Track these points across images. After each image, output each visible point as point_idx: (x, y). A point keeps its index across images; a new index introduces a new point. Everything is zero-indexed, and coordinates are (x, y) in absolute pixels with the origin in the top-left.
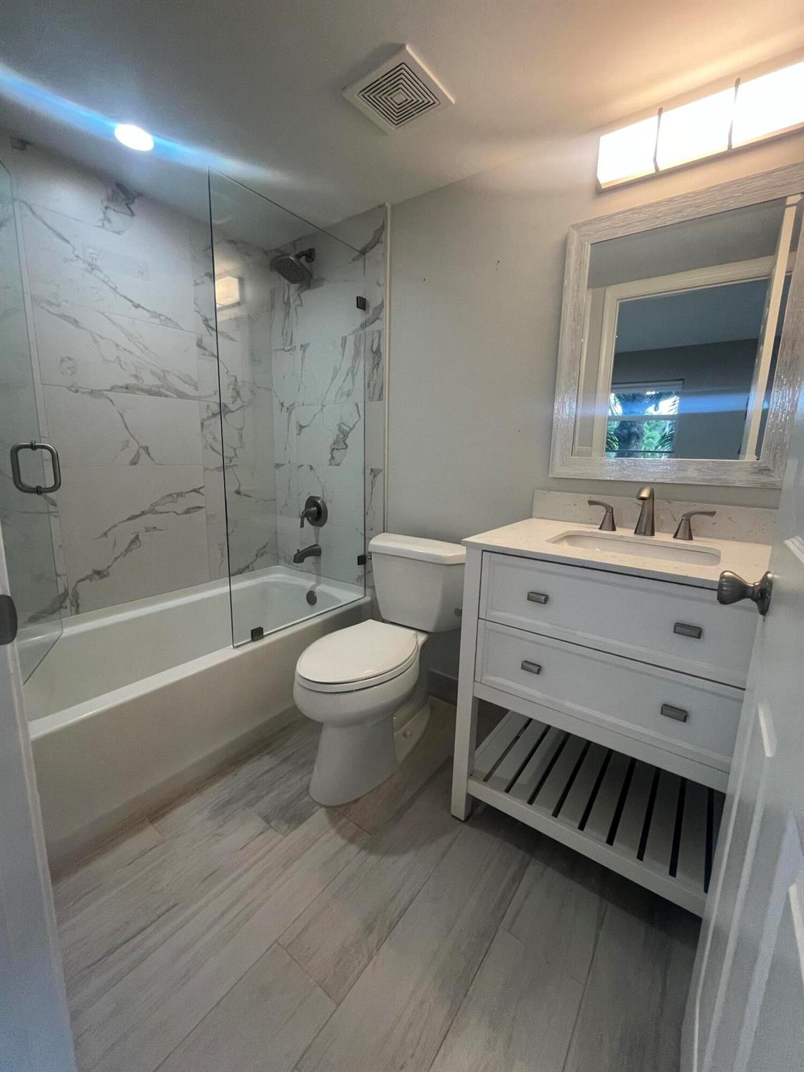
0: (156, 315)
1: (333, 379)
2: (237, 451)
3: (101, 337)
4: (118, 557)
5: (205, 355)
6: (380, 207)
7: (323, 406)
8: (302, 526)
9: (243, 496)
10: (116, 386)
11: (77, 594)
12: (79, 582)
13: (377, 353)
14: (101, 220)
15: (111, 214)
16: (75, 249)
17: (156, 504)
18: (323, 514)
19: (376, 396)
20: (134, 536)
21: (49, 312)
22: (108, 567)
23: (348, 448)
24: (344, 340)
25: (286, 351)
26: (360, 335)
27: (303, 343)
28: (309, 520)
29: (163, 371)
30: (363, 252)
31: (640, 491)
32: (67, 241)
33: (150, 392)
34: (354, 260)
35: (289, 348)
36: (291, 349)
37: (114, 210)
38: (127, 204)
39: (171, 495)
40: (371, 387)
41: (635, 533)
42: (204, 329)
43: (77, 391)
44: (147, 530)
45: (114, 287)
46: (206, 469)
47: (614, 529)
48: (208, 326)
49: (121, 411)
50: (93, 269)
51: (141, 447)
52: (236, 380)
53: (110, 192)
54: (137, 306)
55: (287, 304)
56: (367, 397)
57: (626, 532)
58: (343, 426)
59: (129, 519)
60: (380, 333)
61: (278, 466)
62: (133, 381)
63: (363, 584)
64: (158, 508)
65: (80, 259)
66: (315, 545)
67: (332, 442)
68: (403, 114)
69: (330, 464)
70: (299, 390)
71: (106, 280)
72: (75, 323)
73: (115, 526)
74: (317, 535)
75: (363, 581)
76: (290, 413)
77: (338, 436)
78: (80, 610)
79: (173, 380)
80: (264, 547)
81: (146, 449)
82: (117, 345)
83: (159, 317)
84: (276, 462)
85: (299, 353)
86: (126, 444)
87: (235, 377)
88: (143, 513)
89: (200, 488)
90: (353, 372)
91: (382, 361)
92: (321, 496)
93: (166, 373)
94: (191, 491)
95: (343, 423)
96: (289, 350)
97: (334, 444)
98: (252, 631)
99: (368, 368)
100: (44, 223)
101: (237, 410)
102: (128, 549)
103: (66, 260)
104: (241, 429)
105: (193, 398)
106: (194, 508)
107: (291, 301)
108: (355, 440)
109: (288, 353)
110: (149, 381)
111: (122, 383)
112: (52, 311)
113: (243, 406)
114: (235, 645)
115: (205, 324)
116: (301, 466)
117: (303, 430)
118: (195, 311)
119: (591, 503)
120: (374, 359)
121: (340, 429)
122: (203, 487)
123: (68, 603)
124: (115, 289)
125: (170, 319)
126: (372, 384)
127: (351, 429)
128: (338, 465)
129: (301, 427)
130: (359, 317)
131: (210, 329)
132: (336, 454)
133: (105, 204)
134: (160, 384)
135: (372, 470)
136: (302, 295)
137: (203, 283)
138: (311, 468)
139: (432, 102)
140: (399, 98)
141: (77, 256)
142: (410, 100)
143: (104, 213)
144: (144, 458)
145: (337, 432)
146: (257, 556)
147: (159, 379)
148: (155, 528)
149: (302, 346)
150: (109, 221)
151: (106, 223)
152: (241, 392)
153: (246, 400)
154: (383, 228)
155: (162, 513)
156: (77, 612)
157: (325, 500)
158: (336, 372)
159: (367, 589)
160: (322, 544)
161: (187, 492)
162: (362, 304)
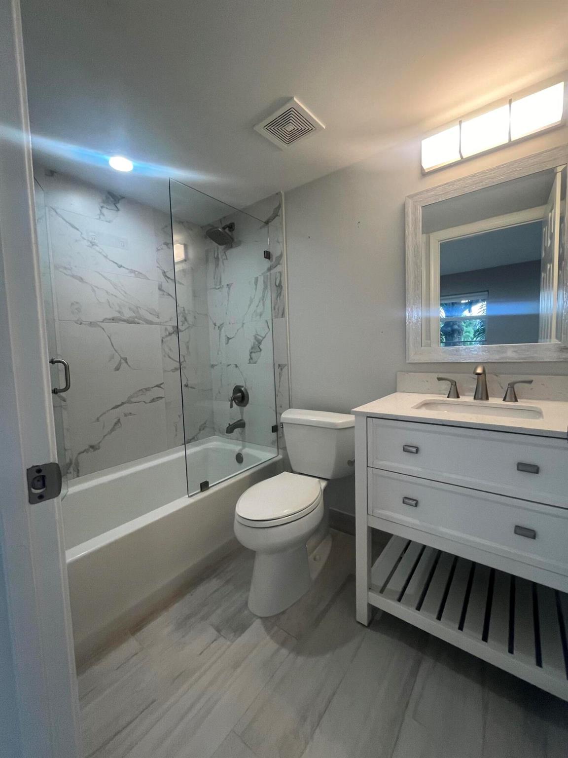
0: (132, 271)
1: (250, 305)
2: (186, 358)
3: (97, 287)
4: (106, 435)
5: (164, 294)
6: (277, 194)
7: (243, 324)
8: (231, 407)
9: (190, 389)
10: (106, 319)
11: (78, 463)
12: (79, 454)
13: (280, 286)
14: (98, 214)
15: (105, 211)
16: (82, 233)
17: (131, 397)
18: (246, 399)
19: (280, 314)
20: (116, 420)
21: (65, 274)
22: (100, 442)
23: (262, 352)
24: (257, 279)
25: (217, 289)
26: (267, 276)
27: (228, 283)
28: (235, 402)
29: (137, 307)
30: (267, 223)
31: (476, 369)
32: (78, 229)
33: (128, 321)
34: (261, 228)
35: (219, 287)
36: (221, 287)
37: (107, 208)
38: (114, 204)
39: (142, 390)
40: (276, 310)
41: (475, 398)
42: (163, 278)
43: (81, 324)
44: (125, 415)
45: (105, 255)
46: (165, 371)
47: (458, 397)
48: (166, 276)
49: (109, 335)
50: (93, 245)
51: (122, 358)
52: (184, 310)
53: (104, 198)
54: (121, 266)
55: (217, 259)
56: (274, 315)
57: (468, 399)
58: (257, 336)
59: (113, 408)
60: (280, 273)
61: (213, 366)
62: (117, 315)
63: (276, 447)
64: (133, 400)
65: (85, 239)
66: (241, 420)
67: (250, 347)
68: (292, 137)
69: (250, 363)
70: (226, 313)
71: (101, 251)
72: (81, 279)
73: (105, 413)
74: (242, 413)
75: (276, 444)
76: (220, 330)
77: (254, 343)
78: (80, 474)
79: (143, 312)
80: (205, 423)
81: (125, 360)
82: (107, 292)
83: (135, 273)
84: (212, 363)
85: (225, 289)
86: (112, 357)
87: (183, 308)
88: (123, 404)
89: (161, 384)
90: (263, 300)
91: (282, 291)
92: (244, 385)
93: (139, 309)
94: (155, 387)
95: (257, 335)
96: (219, 289)
97: (252, 348)
98: (201, 484)
99: (274, 295)
100: (63, 219)
101: (185, 330)
102: (113, 430)
103: (76, 241)
104: (188, 342)
105: (156, 324)
106: (157, 398)
107: (220, 256)
108: (266, 345)
109: (218, 290)
110: (128, 314)
111: (109, 316)
112: (66, 273)
113: (189, 327)
114: (190, 495)
115: (164, 275)
116: (229, 365)
117: (230, 341)
118: (158, 267)
119: (439, 379)
120: (277, 290)
121: (256, 338)
122: (163, 383)
123: (71, 469)
124: (106, 257)
125: (141, 273)
126: (277, 307)
127: (264, 338)
128: (255, 363)
129: (229, 339)
130: (266, 263)
131: (167, 279)
132: (253, 355)
133: (102, 204)
134: (134, 315)
135: (279, 365)
136: (226, 253)
137: (162, 249)
138: (236, 366)
139: (310, 129)
140: (290, 128)
141: (83, 238)
142: (296, 128)
143: (101, 210)
144: (124, 365)
145: (253, 340)
146: (200, 430)
147: (134, 312)
148: (130, 413)
149: (228, 285)
150: (104, 215)
151: (102, 217)
152: (187, 318)
153: (191, 323)
154: (280, 207)
155: (135, 403)
156: (78, 476)
157: (246, 387)
158: (251, 301)
159: (280, 450)
160: (246, 420)
161: (152, 388)
162: (268, 255)
